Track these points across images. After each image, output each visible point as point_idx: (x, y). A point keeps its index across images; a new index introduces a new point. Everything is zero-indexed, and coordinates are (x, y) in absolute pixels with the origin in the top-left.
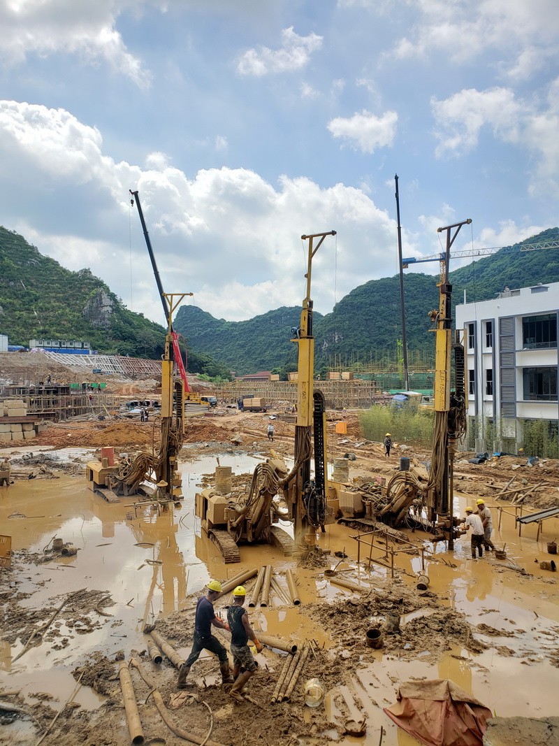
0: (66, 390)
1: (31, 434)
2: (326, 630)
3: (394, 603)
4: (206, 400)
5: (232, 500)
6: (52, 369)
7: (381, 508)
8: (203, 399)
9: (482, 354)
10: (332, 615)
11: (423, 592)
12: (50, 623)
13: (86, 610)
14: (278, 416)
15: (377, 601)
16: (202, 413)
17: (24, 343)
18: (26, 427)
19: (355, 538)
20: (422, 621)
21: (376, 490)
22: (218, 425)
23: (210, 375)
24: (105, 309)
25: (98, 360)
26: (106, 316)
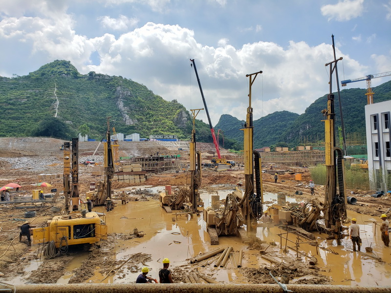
0: (162, 159)
1: (143, 180)
2: (249, 281)
3: (292, 271)
4: (229, 162)
5: (218, 212)
6: (159, 149)
7: (301, 220)
8: (227, 162)
9: (383, 133)
10: (255, 274)
11: (311, 266)
12: (121, 267)
13: (138, 262)
14: (266, 171)
15: (283, 269)
16: (226, 169)
17: (147, 137)
18: (141, 177)
19: (279, 235)
20: (304, 281)
21: (299, 210)
22: (232, 175)
23: (236, 150)
24: (184, 119)
25: (181, 144)
26: (185, 122)
